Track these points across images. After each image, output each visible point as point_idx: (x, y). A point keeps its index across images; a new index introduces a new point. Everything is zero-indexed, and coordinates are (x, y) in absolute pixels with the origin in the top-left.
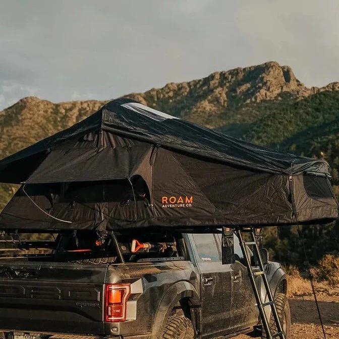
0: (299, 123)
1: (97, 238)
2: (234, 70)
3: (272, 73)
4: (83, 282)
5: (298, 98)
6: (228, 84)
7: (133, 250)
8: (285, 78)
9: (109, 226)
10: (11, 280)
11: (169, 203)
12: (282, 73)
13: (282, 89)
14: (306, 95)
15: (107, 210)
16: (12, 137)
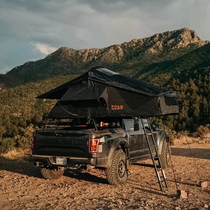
0: (199, 59)
1: (87, 121)
2: (166, 32)
3: (185, 33)
4: (82, 138)
5: (198, 46)
6: (163, 40)
7: (101, 126)
8: (192, 36)
9: (92, 117)
10: (55, 137)
11: (114, 108)
12: (190, 34)
13: (190, 42)
14: (203, 45)
15: (91, 110)
16: (55, 67)
